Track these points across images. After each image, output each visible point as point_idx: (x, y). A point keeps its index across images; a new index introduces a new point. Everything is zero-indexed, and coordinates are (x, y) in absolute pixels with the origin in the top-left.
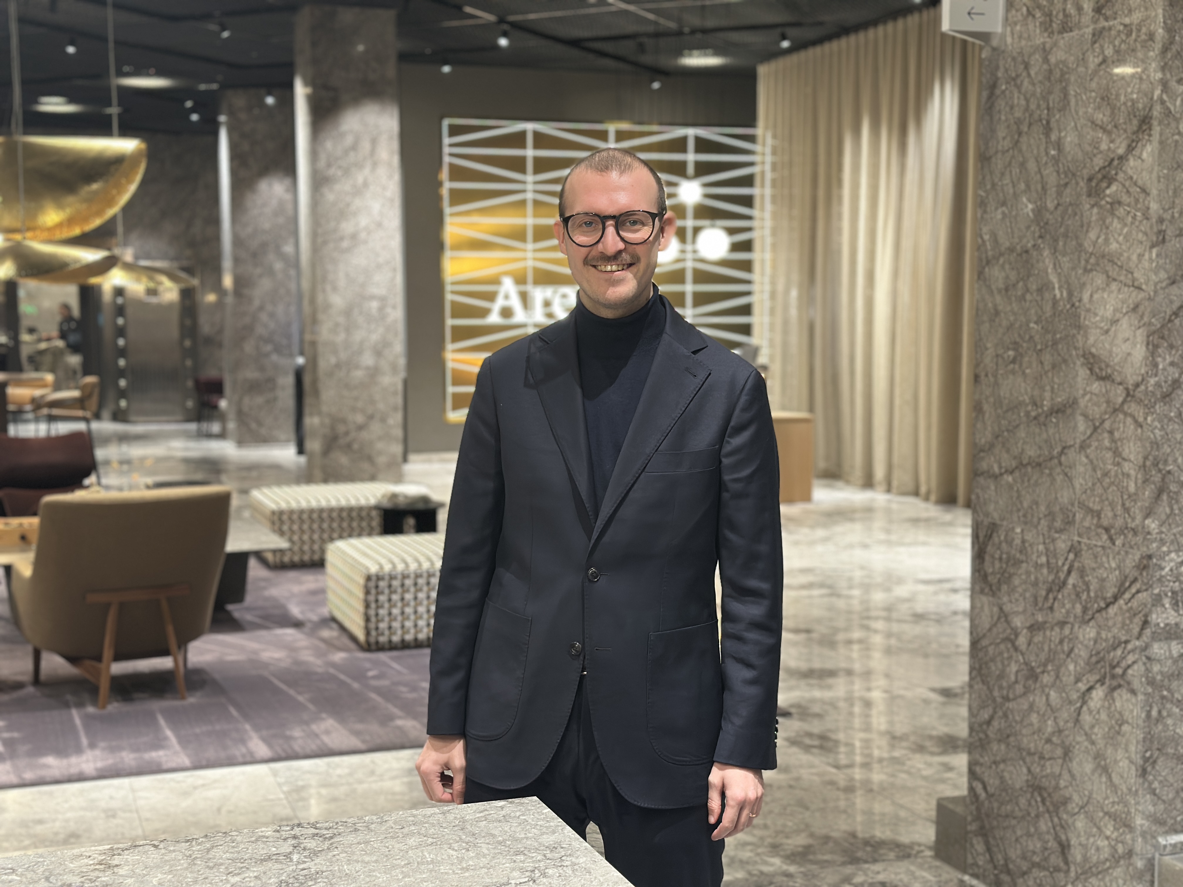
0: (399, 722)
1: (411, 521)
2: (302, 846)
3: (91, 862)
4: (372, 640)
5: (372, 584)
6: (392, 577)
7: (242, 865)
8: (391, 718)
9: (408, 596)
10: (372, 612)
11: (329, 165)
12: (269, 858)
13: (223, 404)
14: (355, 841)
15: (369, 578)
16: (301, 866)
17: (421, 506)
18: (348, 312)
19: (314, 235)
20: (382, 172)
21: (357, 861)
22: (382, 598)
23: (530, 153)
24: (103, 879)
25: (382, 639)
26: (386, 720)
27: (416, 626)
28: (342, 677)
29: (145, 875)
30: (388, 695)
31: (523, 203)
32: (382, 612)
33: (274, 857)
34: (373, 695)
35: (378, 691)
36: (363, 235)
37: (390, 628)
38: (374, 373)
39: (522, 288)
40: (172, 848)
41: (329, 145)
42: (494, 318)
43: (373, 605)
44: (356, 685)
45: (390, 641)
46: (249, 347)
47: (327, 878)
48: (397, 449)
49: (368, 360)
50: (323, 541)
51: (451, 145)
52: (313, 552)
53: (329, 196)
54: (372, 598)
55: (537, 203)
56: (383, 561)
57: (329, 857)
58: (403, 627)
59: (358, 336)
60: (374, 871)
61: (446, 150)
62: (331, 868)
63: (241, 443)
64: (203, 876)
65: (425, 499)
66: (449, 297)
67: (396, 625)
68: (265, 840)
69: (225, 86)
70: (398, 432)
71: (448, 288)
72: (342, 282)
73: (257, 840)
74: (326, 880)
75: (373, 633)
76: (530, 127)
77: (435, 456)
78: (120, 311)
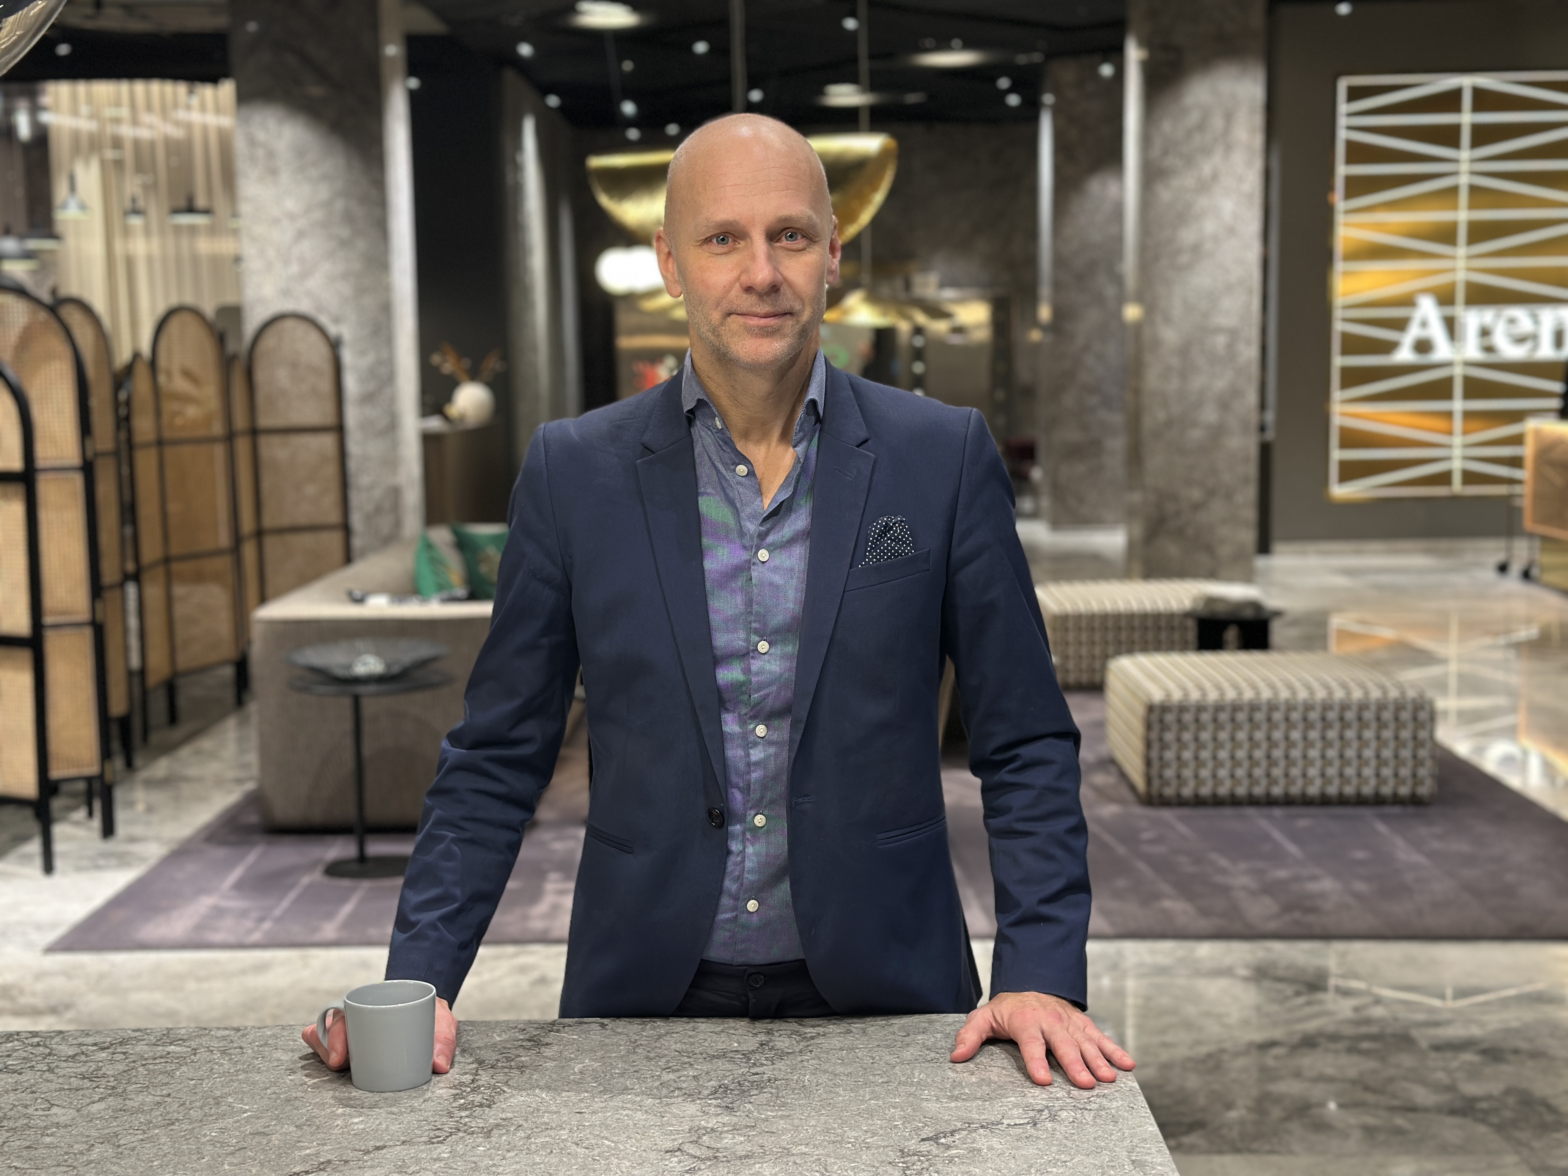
0: (1167, 904)
1: (1231, 634)
2: (771, 1044)
3: (522, 1037)
4: (1155, 791)
5: (1155, 717)
6: (1182, 708)
7: (687, 1060)
8: (1157, 896)
9: (1205, 736)
10: (1154, 754)
11: (1165, 153)
12: (723, 1055)
13: (1036, 474)
14: (838, 1045)
15: (1151, 708)
16: (753, 1070)
17: (1249, 613)
18: (1184, 351)
19: (1143, 248)
20: (1239, 158)
21: (825, 1072)
22: (1169, 736)
23: (1466, 118)
24: (523, 1059)
25: (1169, 791)
26: (1150, 898)
27: (1214, 776)
28: (1107, 838)
29: (571, 1059)
30: (1162, 866)
31: (1454, 191)
32: (1169, 755)
33: (731, 1055)
34: (1142, 866)
35: (1149, 860)
36: (1208, 246)
37: (1179, 777)
38: (1217, 432)
39: (1448, 311)
40: (619, 1030)
41: (1167, 126)
42: (1405, 355)
43: (1156, 746)
44: (1121, 850)
45: (1179, 795)
46: (1069, 400)
47: (777, 1088)
48: (1248, 536)
49: (1210, 415)
50: (1106, 657)
51: (1351, 115)
52: (1093, 670)
53: (1164, 194)
54: (1154, 735)
55: (1474, 190)
56: (1172, 686)
57: (794, 1062)
58: (1196, 776)
59: (1197, 382)
60: (839, 1086)
61: (1342, 121)
62: (789, 1076)
63: (1056, 524)
64: (635, 1069)
65: (1256, 606)
66: (1339, 327)
67: (1187, 773)
68: (732, 1032)
69: (1051, 55)
70: (1250, 514)
71: (1338, 314)
72: (1177, 310)
73: (722, 1031)
74: (774, 1091)
75: (1156, 783)
76: (1466, 82)
77: (1311, 547)
78: (918, 354)
